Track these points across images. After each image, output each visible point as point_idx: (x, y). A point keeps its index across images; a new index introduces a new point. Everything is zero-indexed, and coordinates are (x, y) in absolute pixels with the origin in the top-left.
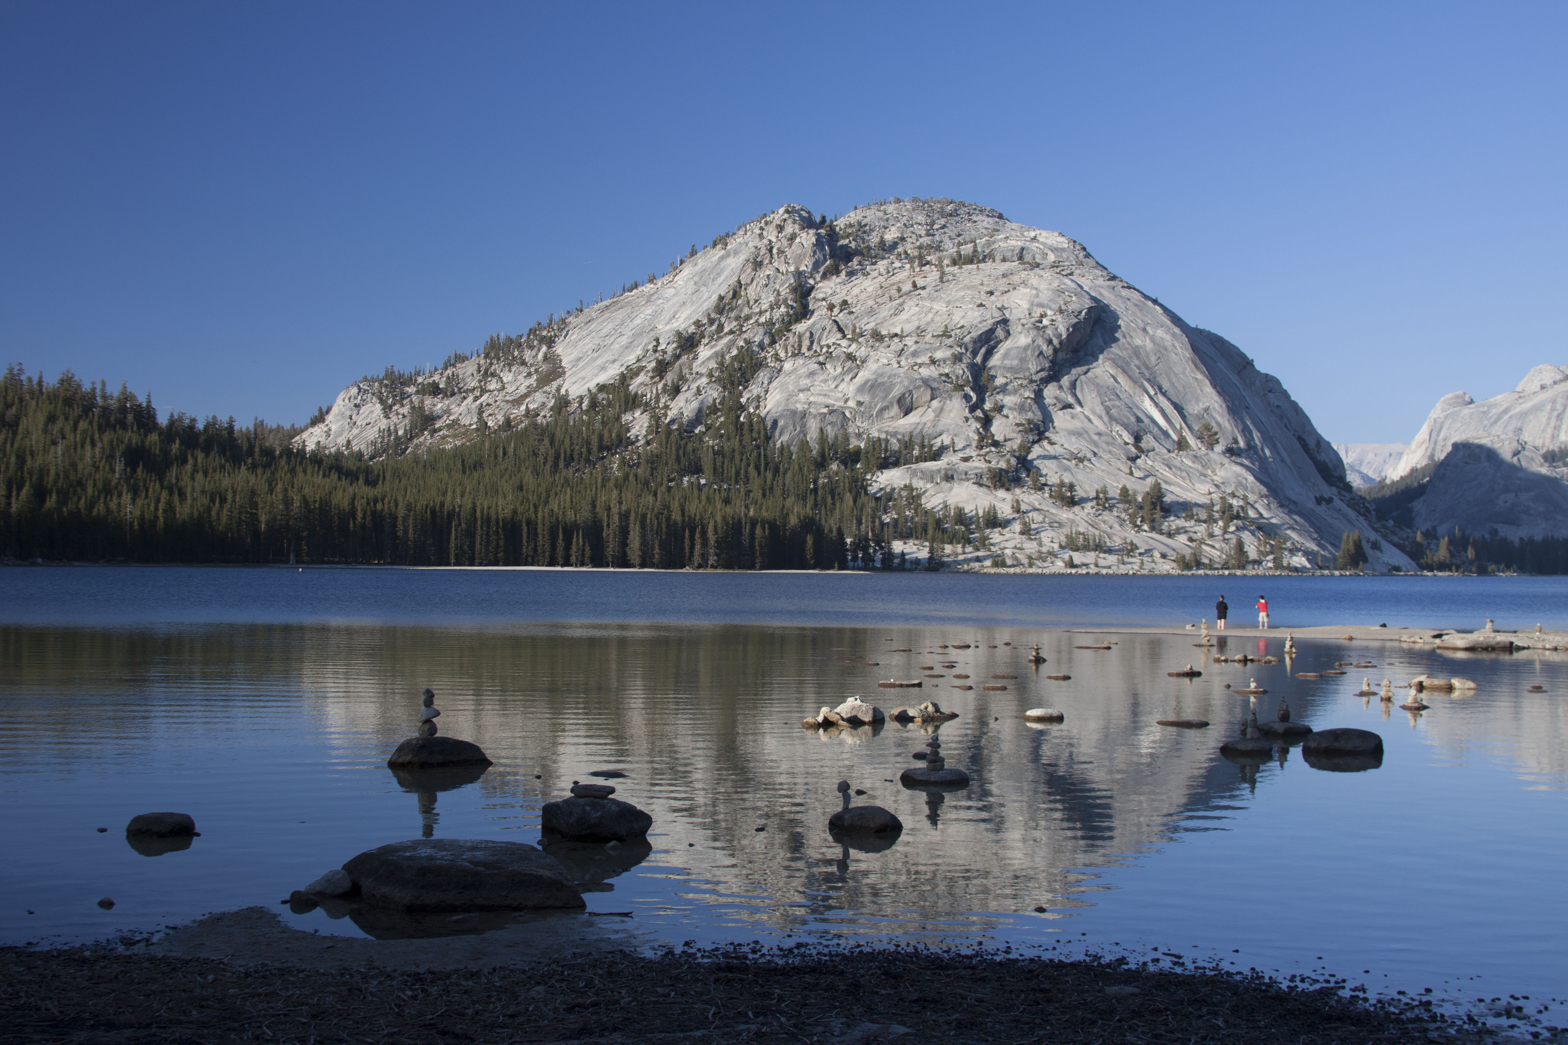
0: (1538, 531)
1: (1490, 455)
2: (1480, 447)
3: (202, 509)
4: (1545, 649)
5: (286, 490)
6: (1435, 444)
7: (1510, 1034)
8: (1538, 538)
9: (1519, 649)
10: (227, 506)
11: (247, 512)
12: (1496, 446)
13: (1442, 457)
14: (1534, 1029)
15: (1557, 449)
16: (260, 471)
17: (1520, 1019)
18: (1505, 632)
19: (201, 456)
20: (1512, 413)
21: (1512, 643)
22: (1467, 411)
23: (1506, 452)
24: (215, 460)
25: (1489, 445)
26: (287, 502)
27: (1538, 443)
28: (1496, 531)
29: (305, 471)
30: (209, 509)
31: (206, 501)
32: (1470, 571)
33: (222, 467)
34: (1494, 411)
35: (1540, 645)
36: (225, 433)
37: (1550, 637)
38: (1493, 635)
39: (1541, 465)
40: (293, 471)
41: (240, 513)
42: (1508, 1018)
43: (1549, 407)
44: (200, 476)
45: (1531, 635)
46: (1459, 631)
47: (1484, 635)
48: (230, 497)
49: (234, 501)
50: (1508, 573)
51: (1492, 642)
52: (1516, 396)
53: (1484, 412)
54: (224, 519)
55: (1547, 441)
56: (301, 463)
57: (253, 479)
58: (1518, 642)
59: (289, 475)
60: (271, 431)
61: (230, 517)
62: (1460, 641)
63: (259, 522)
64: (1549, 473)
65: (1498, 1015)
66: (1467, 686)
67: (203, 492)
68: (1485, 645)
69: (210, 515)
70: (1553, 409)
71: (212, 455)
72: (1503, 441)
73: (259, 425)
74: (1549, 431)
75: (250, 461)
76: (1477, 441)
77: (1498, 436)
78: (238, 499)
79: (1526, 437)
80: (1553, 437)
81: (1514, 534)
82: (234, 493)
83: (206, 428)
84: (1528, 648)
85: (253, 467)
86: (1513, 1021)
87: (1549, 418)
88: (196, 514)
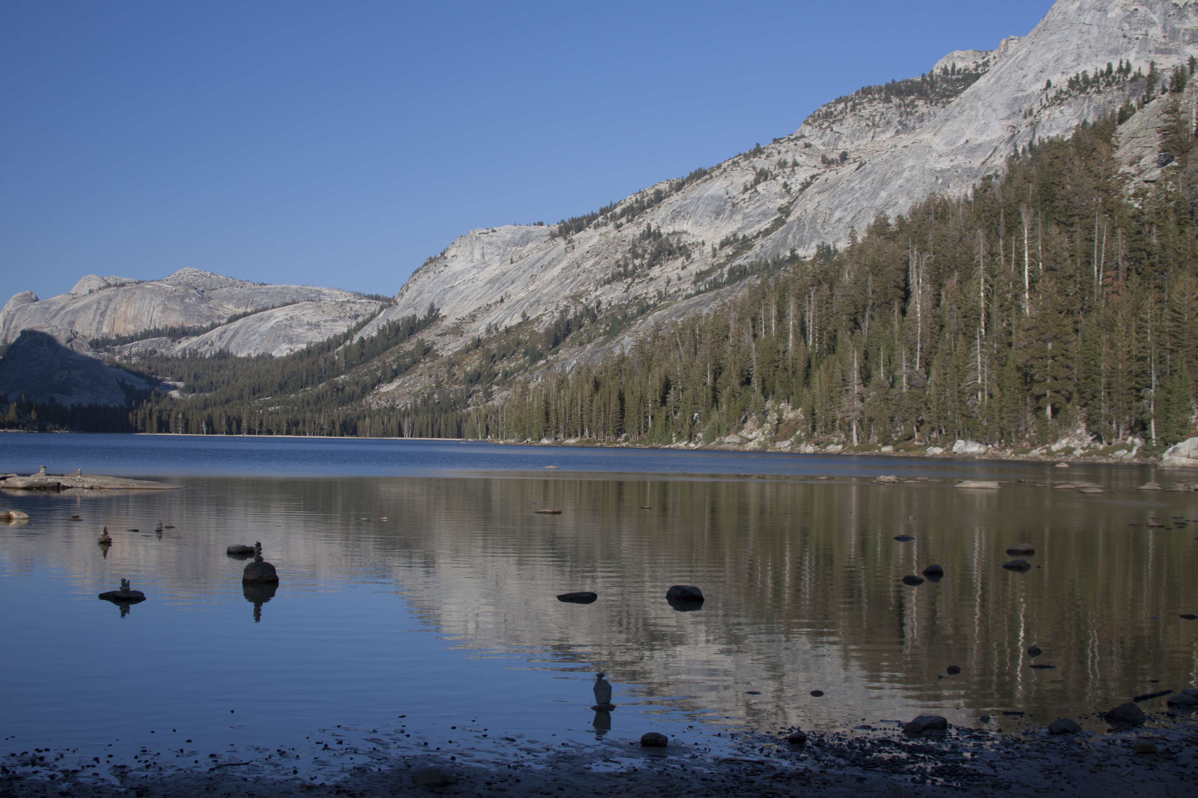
0: (85, 399)
1: (50, 341)
2: (43, 334)
4: (84, 488)
6: (8, 331)
7: (34, 778)
8: (85, 404)
9: (65, 488)
12: (55, 334)
13: (13, 341)
14: (51, 773)
15: (100, 339)
17: (42, 766)
18: (55, 475)
20: (67, 310)
21: (59, 484)
22: (33, 306)
23: (62, 338)
25: (49, 333)
27: (87, 333)
28: (53, 399)
32: (34, 429)
34: (54, 307)
35: (80, 485)
37: (89, 480)
38: (45, 477)
39: (88, 350)
42: (33, 766)
43: (95, 307)
45: (74, 478)
46: (20, 475)
47: (39, 477)
50: (62, 431)
51: (45, 483)
52: (71, 297)
53: (46, 308)
55: (93, 332)
58: (63, 482)
62: (19, 482)
64: (93, 356)
65: (26, 764)
66: (22, 517)
68: (38, 485)
70: (98, 309)
72: (60, 330)
74: (95, 325)
76: (40, 330)
77: (56, 327)
79: (78, 328)
80: (97, 329)
81: (67, 402)
84: (72, 487)
86: (37, 768)
87: (95, 315)
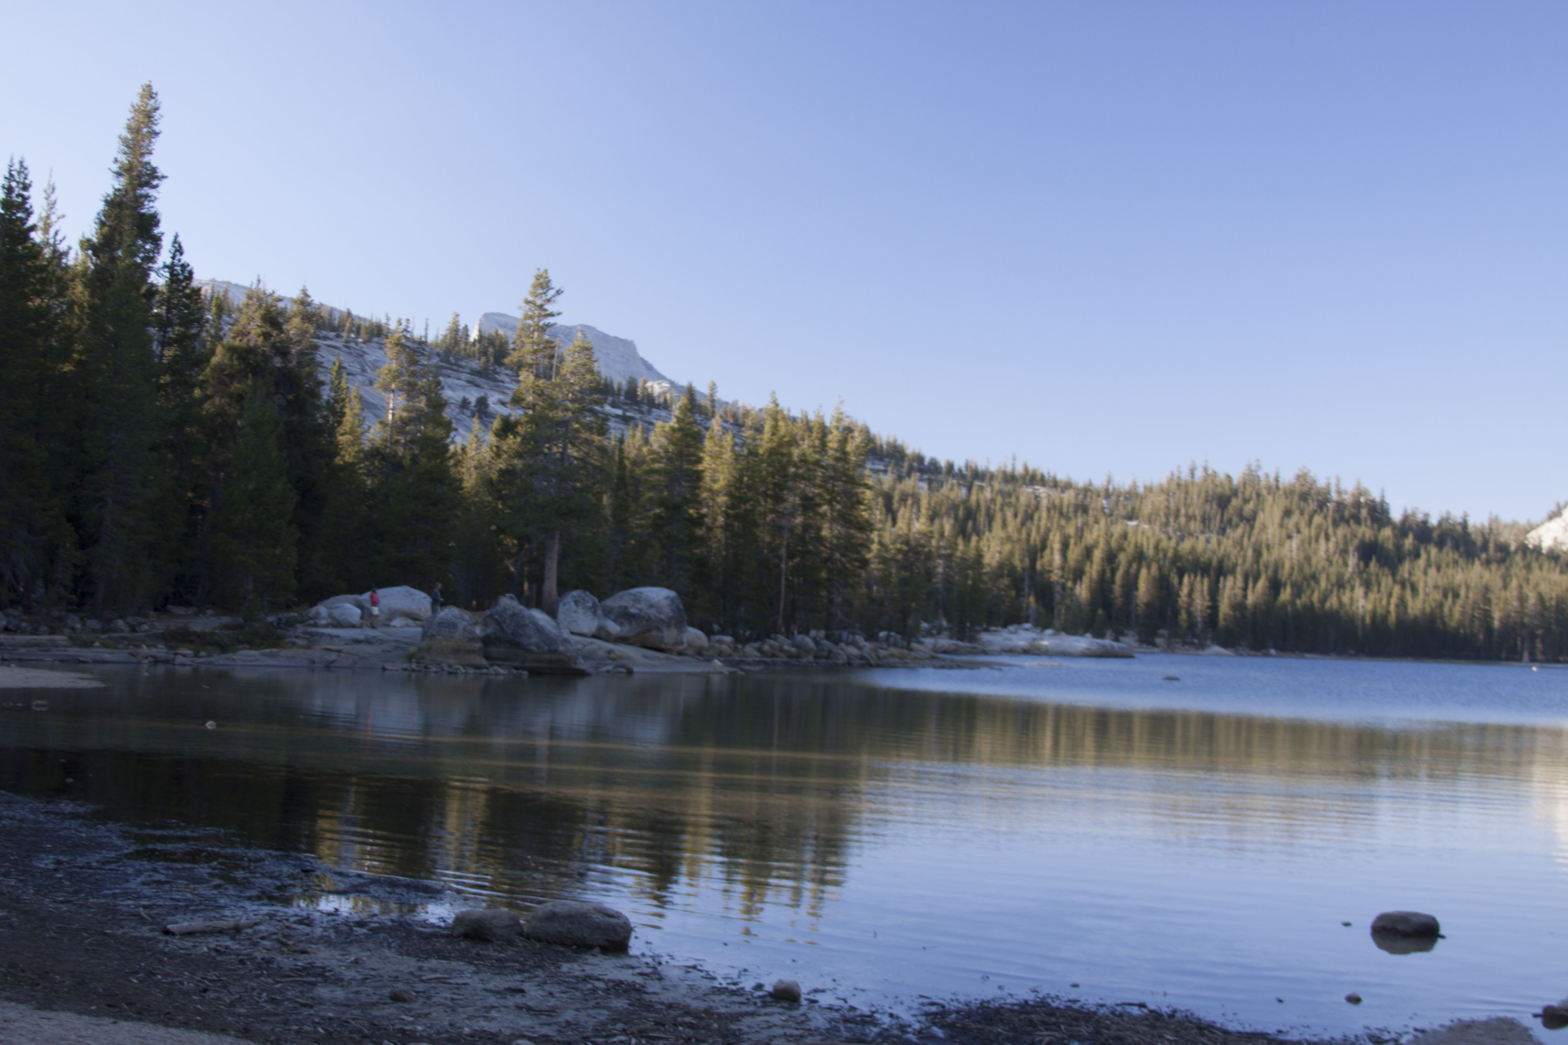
3: (1434, 605)
5: (1520, 587)
10: (1460, 602)
11: (1480, 609)
16: (1494, 567)
19: (1434, 551)
24: (1449, 554)
26: (1522, 599)
29: (1541, 568)
30: (1441, 605)
31: (1437, 596)
33: (1456, 562)
36: (1459, 528)
40: (1528, 567)
41: (1473, 609)
44: (1432, 571)
48: (1462, 592)
49: (1467, 597)
54: (1457, 615)
56: (1537, 559)
57: (1487, 575)
59: (1524, 571)
60: (1506, 526)
61: (1463, 613)
63: (1492, 618)
67: (1436, 587)
69: (1442, 611)
71: (1445, 550)
73: (1495, 520)
75: (1484, 556)
78: (1471, 595)
82: (1468, 588)
83: (1440, 524)
85: (1488, 563)
88: (1428, 609)
